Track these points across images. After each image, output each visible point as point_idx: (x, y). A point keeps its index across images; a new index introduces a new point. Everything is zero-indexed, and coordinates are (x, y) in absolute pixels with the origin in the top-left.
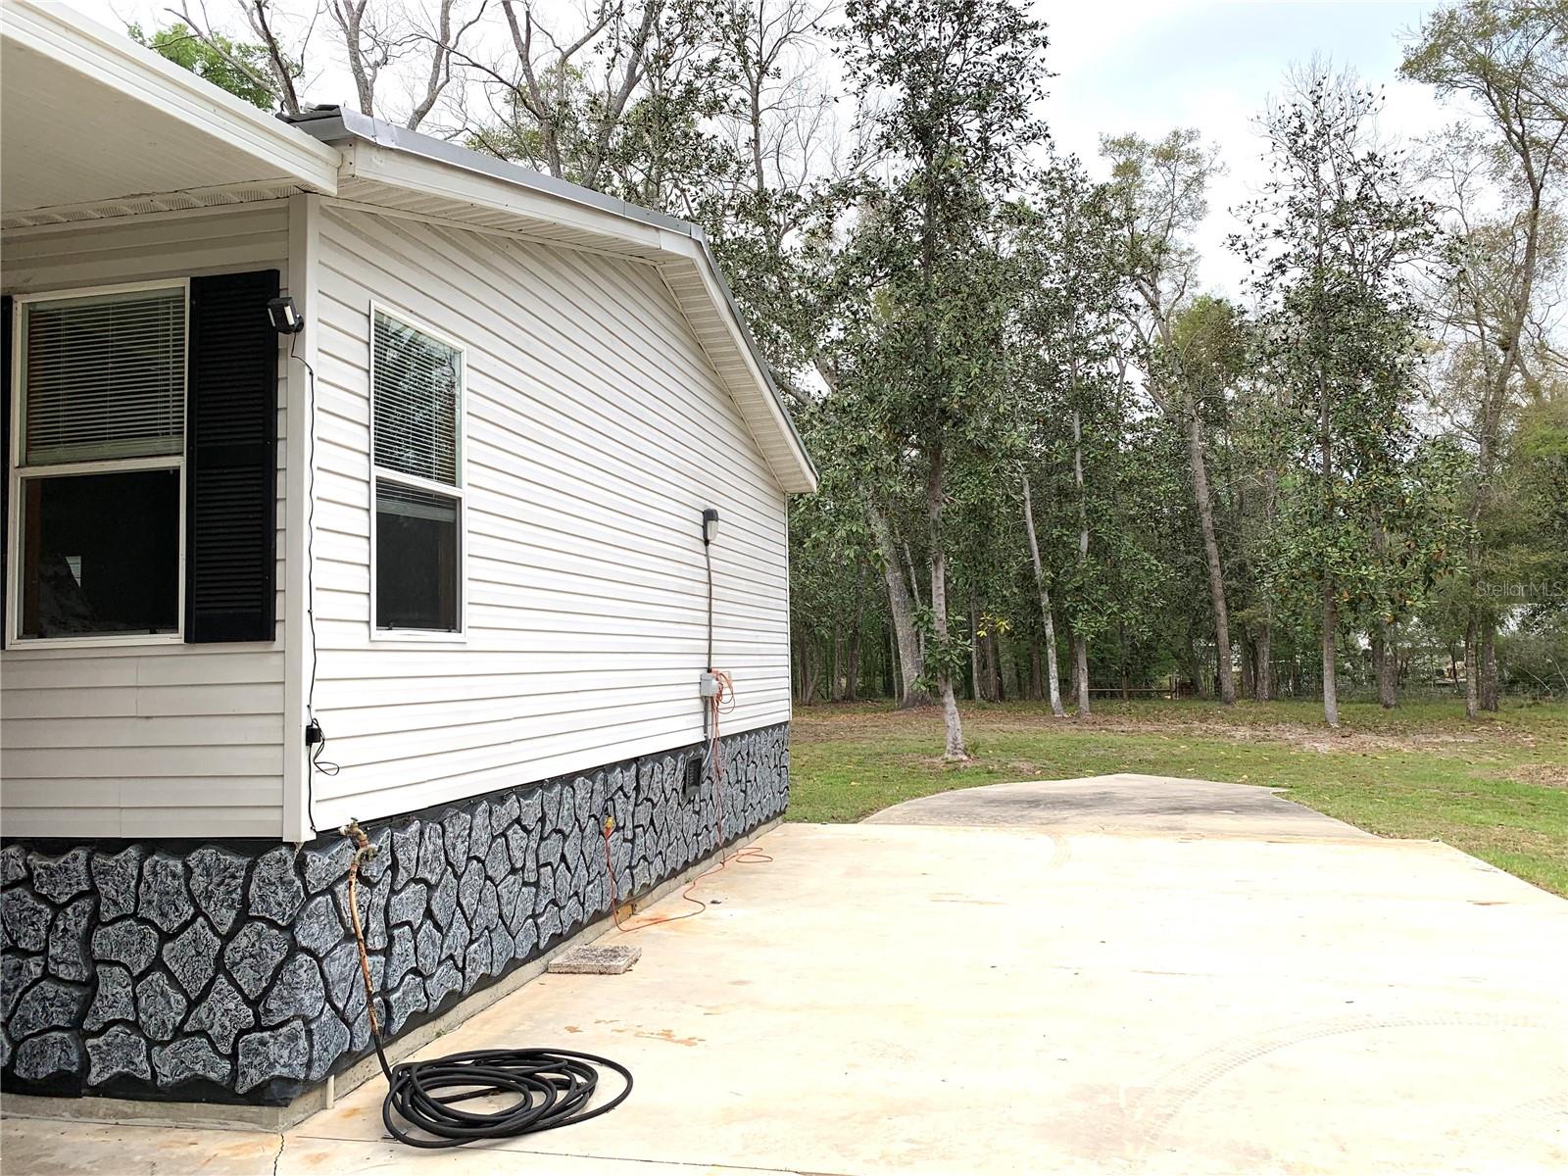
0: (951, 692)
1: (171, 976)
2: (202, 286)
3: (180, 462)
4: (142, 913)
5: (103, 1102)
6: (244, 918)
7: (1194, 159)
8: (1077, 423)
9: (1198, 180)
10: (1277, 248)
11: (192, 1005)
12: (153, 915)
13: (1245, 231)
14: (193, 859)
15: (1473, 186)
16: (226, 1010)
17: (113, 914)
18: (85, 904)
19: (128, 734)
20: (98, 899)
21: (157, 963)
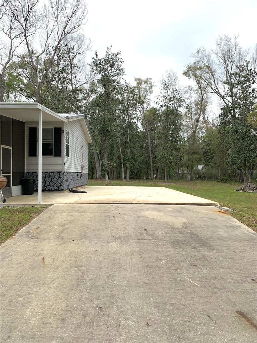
0: (107, 174)
1: (53, 182)
2: (54, 128)
3: (53, 142)
4: (50, 177)
5: (46, 192)
6: (59, 177)
7: (150, 84)
8: (128, 130)
9: (151, 87)
10: (162, 103)
11: (55, 184)
13: (157, 100)
14: (54, 173)
15: (192, 96)
16: (58, 184)
18: (45, 177)
19: (48, 164)
20: (46, 177)
21: (51, 181)
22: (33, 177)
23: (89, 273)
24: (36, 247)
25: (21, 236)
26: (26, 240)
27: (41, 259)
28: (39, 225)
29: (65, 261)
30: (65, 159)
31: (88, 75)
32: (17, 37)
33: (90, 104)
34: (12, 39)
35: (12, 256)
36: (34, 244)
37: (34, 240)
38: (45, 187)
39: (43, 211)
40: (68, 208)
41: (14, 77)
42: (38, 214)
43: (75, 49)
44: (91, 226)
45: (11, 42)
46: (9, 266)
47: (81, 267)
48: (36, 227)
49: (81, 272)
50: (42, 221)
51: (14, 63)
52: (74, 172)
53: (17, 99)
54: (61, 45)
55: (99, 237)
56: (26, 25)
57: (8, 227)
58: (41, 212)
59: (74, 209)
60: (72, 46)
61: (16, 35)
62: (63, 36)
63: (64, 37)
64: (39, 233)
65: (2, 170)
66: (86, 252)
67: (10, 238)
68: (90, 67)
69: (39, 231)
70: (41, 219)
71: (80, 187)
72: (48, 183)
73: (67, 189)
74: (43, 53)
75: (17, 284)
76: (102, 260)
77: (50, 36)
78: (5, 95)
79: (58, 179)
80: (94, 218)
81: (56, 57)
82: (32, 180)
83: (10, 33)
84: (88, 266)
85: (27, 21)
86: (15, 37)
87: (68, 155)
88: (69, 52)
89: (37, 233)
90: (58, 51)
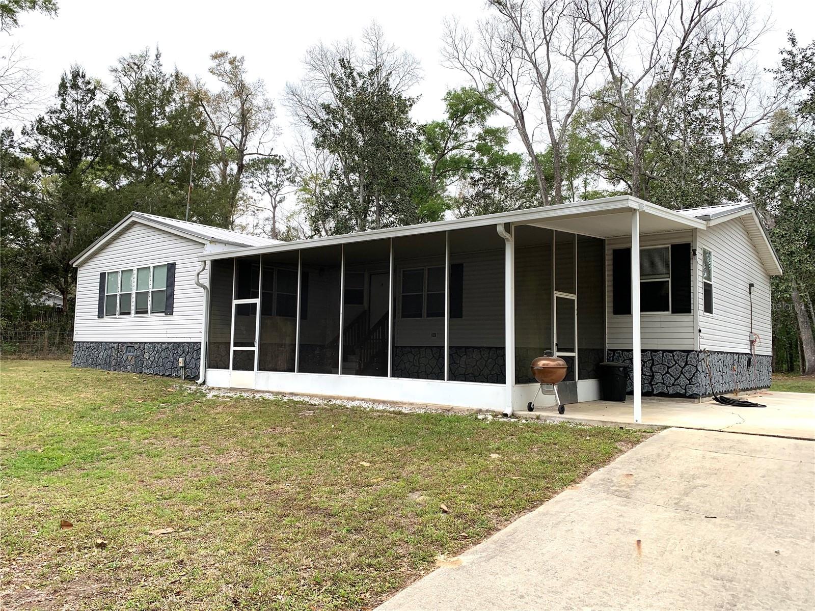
1: (671, 374)
2: (674, 247)
3: (670, 280)
4: (664, 363)
5: (656, 398)
6: (686, 364)
11: (676, 380)
12: (666, 363)
14: (674, 353)
16: (683, 381)
17: (657, 363)
18: (651, 361)
19: (659, 330)
20: (653, 361)
21: (667, 372)
22: (623, 361)
23: (751, 600)
24: (623, 514)
25: (593, 486)
26: (604, 495)
27: (633, 542)
28: (633, 469)
29: (690, 559)
30: (701, 318)
31: (769, 98)
32: (587, 55)
33: (775, 171)
34: (577, 62)
35: (573, 523)
36: (619, 507)
37: (619, 499)
38: (652, 385)
39: (644, 439)
40: (706, 438)
41: (583, 141)
42: (633, 445)
43: (729, 40)
44: (768, 492)
45: (577, 68)
46: (566, 541)
47: (731, 581)
48: (625, 473)
49: (729, 593)
50: (639, 460)
51: (581, 112)
52: (727, 353)
53: (589, 189)
54: (692, 43)
55: (789, 521)
56: (606, 24)
57: (567, 463)
58: (639, 442)
59: (722, 445)
60: (720, 38)
61: (586, 52)
62: (696, 21)
63: (699, 21)
64: (632, 486)
65: (557, 345)
66: (749, 551)
67: (570, 487)
68: (775, 76)
69: (631, 482)
70: (639, 456)
71: (748, 392)
72: (658, 377)
73: (709, 395)
74: (646, 73)
75: (583, 580)
76: (790, 578)
77: (661, 31)
78: (564, 182)
79: (683, 368)
80: (776, 474)
81: (678, 75)
82: (621, 369)
83: (573, 51)
84: (748, 582)
85: (608, 15)
86: (584, 56)
87: (708, 308)
88: (713, 54)
89: (629, 486)
90: (683, 60)
